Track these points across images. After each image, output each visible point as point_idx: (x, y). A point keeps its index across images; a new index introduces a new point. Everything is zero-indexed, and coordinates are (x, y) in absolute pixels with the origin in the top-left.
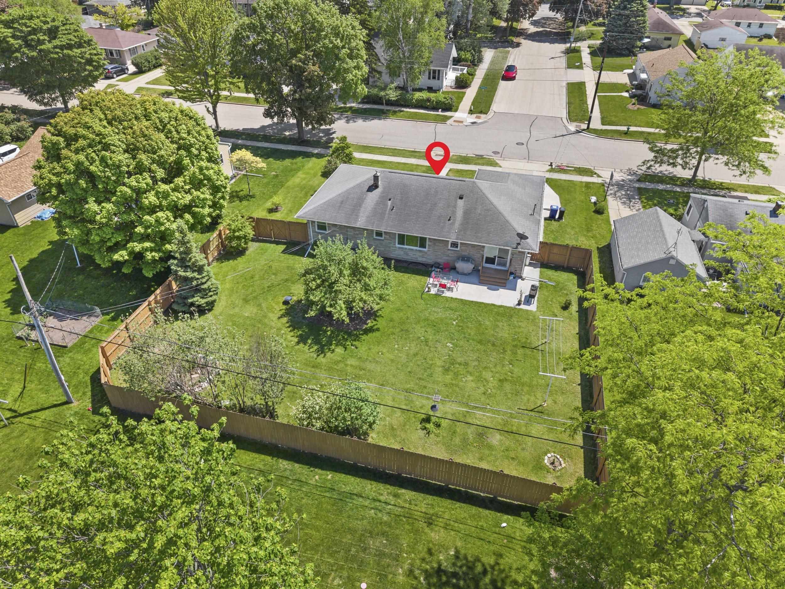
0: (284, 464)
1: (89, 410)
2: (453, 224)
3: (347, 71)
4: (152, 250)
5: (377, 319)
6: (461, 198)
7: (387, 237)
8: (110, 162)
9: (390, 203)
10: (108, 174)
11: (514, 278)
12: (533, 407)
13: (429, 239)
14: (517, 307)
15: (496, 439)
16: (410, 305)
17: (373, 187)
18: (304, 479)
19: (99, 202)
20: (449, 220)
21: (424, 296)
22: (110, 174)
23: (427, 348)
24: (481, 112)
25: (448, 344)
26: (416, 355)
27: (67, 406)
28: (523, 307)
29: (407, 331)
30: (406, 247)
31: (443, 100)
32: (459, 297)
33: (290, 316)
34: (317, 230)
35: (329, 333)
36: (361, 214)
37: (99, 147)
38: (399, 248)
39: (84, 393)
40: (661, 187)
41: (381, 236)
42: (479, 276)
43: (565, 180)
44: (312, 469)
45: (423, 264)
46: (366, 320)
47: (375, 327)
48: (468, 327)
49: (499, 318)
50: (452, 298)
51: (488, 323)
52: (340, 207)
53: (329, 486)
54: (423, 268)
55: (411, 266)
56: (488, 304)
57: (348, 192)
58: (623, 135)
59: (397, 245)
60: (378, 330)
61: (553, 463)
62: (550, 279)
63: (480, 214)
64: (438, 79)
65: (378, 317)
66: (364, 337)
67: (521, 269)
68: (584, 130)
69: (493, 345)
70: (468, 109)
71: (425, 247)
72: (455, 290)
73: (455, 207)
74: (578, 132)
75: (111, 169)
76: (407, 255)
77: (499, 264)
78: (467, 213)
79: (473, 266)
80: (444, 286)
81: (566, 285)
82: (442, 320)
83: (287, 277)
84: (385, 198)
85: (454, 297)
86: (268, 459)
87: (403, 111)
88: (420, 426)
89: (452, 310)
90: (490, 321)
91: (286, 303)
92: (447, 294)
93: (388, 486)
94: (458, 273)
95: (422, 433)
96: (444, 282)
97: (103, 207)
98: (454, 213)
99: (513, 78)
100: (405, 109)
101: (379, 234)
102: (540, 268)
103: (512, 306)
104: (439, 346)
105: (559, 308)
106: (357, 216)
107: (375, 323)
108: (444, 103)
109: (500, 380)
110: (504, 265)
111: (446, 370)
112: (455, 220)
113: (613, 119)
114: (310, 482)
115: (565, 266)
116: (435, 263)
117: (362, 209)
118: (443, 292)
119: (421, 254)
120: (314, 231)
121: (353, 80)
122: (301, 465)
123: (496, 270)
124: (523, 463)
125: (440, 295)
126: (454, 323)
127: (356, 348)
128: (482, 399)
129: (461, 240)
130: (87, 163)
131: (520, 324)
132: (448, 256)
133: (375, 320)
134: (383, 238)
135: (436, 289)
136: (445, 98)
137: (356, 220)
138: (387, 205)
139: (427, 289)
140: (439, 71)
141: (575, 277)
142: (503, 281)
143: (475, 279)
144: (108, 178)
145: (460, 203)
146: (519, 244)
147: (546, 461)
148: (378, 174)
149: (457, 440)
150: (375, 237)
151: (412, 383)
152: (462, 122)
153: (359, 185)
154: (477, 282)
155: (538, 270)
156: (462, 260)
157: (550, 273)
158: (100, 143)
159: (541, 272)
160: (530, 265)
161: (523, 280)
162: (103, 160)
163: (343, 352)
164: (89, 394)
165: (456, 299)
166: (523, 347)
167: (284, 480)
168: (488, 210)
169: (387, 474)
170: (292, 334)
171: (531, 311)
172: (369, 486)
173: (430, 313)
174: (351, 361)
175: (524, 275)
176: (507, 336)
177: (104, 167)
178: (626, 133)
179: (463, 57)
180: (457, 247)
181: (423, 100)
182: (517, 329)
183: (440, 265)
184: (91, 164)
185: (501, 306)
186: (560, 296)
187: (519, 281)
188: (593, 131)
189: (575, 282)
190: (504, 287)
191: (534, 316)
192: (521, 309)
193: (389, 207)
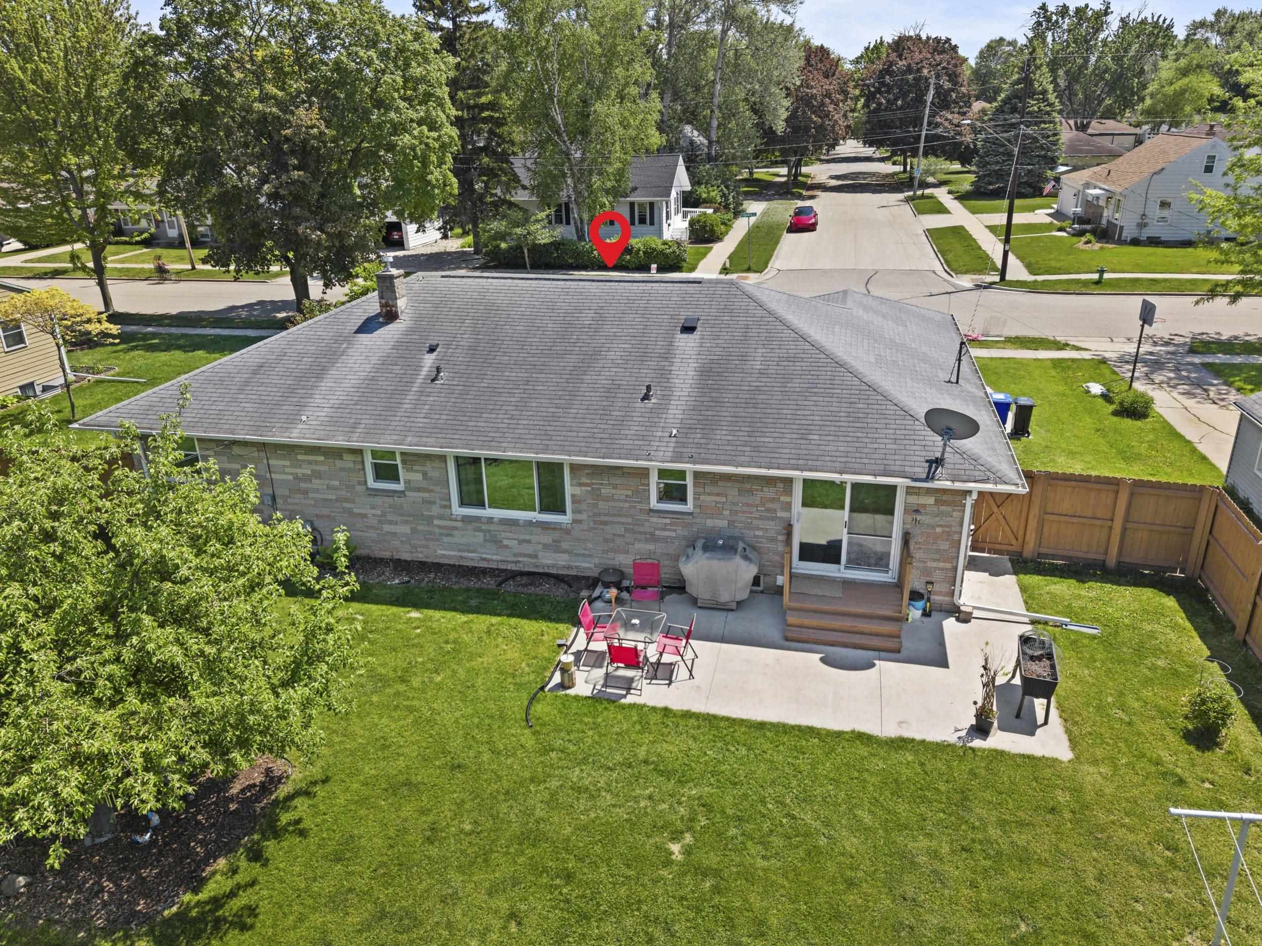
2: (662, 408)
3: (399, 128)
5: (270, 846)
6: (688, 329)
7: (417, 475)
9: (429, 360)
11: (926, 614)
13: (574, 467)
14: (977, 743)
16: (467, 757)
17: (378, 320)
20: (646, 397)
21: (538, 709)
24: (749, 270)
28: (1000, 740)
30: (489, 512)
32: (698, 707)
36: (318, 400)
38: (466, 519)
41: (396, 479)
42: (783, 613)
43: (992, 359)
45: (559, 579)
46: (211, 856)
48: (749, 875)
49: (902, 808)
50: (666, 711)
51: (851, 843)
52: (247, 383)
54: (559, 592)
55: (510, 586)
56: (839, 734)
58: (1094, 286)
59: (459, 511)
62: (1077, 616)
63: (761, 372)
64: (652, 223)
65: (276, 833)
67: (953, 580)
68: (996, 284)
70: (720, 267)
71: (563, 512)
72: (681, 673)
73: (668, 355)
76: (498, 543)
77: (857, 565)
78: (712, 373)
79: (753, 570)
80: (629, 657)
81: (1152, 635)
82: (609, 835)
84: (415, 347)
85: (676, 705)
89: (667, 774)
90: (858, 828)
92: (648, 693)
94: (694, 601)
96: (630, 639)
98: (664, 375)
99: (812, 228)
101: (386, 472)
102: (1016, 573)
103: (952, 738)
105: (1174, 739)
106: (301, 406)
107: (247, 870)
108: (662, 252)
110: (880, 561)
112: (666, 398)
113: (1053, 264)
115: (1112, 561)
116: (605, 571)
117: (326, 384)
118: (628, 685)
119: (547, 539)
121: (413, 148)
123: (847, 584)
125: (613, 700)
126: (675, 848)
129: (692, 459)
131: (1021, 838)
132: (652, 538)
133: (256, 855)
134: (400, 487)
135: (599, 673)
137: (293, 420)
138: (419, 367)
139: (557, 678)
140: (652, 205)
141: (1170, 602)
143: (768, 626)
145: (687, 343)
146: (938, 462)
150: (371, 483)
154: (775, 634)
155: (1010, 580)
156: (705, 548)
157: (1063, 588)
159: (1023, 589)
160: (973, 564)
161: (964, 618)
165: (687, 715)
168: (792, 359)
171: (1052, 762)
173: (552, 802)
175: (965, 601)
176: (971, 923)
178: (1097, 283)
179: (704, 196)
180: (683, 500)
183: (622, 575)
185: (900, 744)
186: (1147, 682)
187: (950, 624)
188: (1020, 285)
189: (1181, 619)
190: (894, 653)
191: (1076, 790)
192: (999, 755)
193: (424, 372)
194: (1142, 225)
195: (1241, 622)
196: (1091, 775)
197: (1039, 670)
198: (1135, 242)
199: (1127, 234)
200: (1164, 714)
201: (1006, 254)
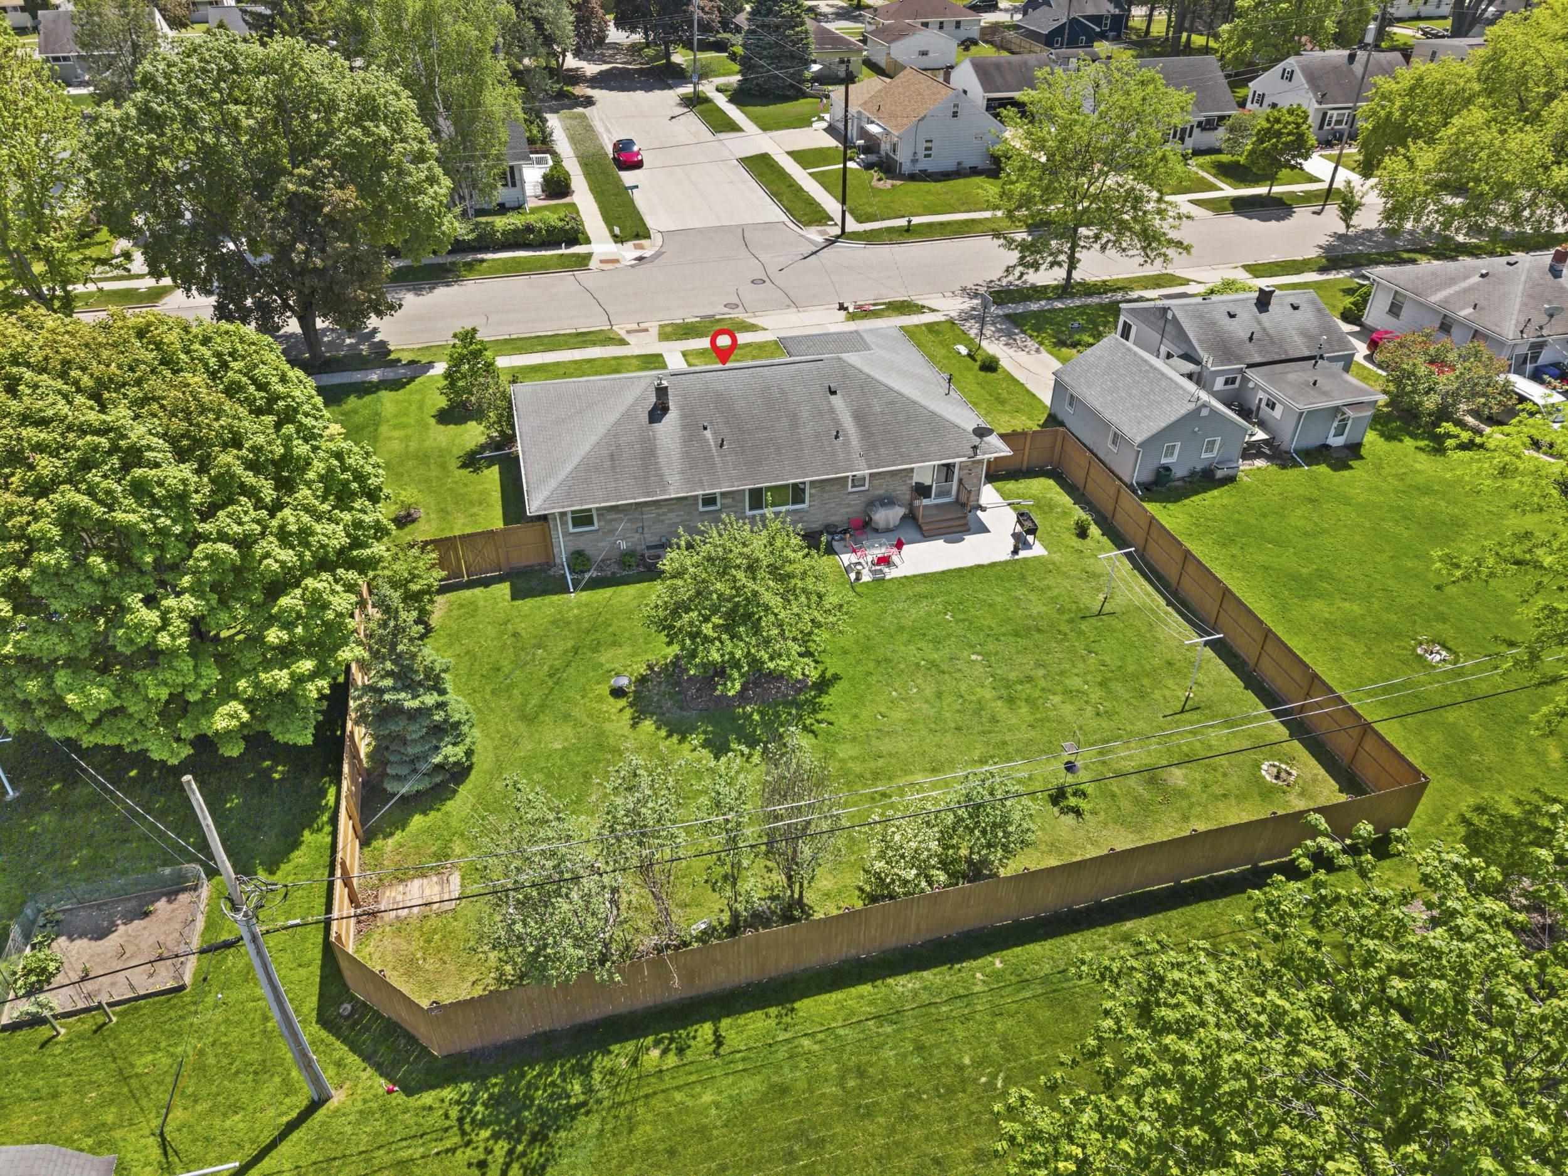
0: (904, 984)
1: (390, 1092)
2: (847, 443)
3: (414, 190)
4: (313, 675)
6: (833, 392)
7: (728, 501)
8: (158, 492)
9: (708, 434)
10: (163, 522)
11: (972, 512)
12: (1178, 707)
13: (811, 482)
14: (1017, 557)
15: (1178, 777)
17: (658, 412)
18: (962, 992)
19: (150, 601)
20: (837, 437)
21: (858, 590)
22: (169, 522)
23: (946, 676)
24: (637, 236)
25: (973, 657)
26: (939, 695)
27: (322, 1111)
28: (1023, 554)
29: (887, 660)
30: (765, 511)
31: (561, 224)
32: (914, 573)
33: (652, 714)
34: (571, 530)
35: (756, 717)
36: (666, 471)
37: (115, 461)
39: (339, 1064)
40: (1034, 307)
41: (715, 504)
42: (918, 525)
44: (957, 966)
47: (828, 675)
48: (977, 617)
49: (1007, 585)
50: (906, 577)
51: (999, 599)
53: (1014, 979)
57: (613, 434)
58: (909, 234)
59: (749, 513)
60: (836, 677)
61: (1277, 777)
62: (1023, 497)
63: (882, 413)
64: (514, 185)
66: (825, 700)
67: (975, 494)
68: (838, 237)
69: (1039, 631)
70: (607, 234)
71: (803, 502)
73: (832, 410)
74: (831, 242)
75: (165, 509)
77: (939, 495)
78: (859, 417)
79: (902, 510)
80: (886, 560)
81: (1051, 498)
82: (925, 620)
83: (570, 644)
84: (692, 429)
85: (906, 574)
86: (866, 989)
87: (482, 261)
88: (1056, 809)
89: (926, 597)
90: (998, 594)
91: (618, 693)
92: (891, 573)
93: (1101, 930)
94: (876, 530)
95: (1070, 819)
97: (169, 610)
98: (836, 421)
99: (640, 164)
100: (489, 256)
101: (710, 501)
102: (991, 483)
103: (1010, 557)
104: (960, 664)
105: (1073, 537)
106: (661, 475)
108: (562, 229)
109: (1100, 684)
110: (948, 493)
111: (1011, 701)
112: (847, 435)
113: (869, 209)
114: (976, 989)
115: (1025, 468)
116: (827, 525)
117: (662, 460)
118: (882, 572)
120: (566, 534)
121: (433, 207)
122: (935, 970)
123: (937, 505)
124: (1241, 797)
125: (882, 579)
126: (949, 618)
127: (831, 724)
128: (1104, 725)
129: (867, 468)
130: (98, 511)
131: (1045, 583)
132: (849, 505)
134: (717, 508)
136: (561, 220)
137: (663, 485)
138: (707, 441)
139: (853, 576)
140: (513, 168)
141: (1051, 482)
142: (962, 522)
143: (913, 533)
144: (162, 532)
145: (837, 401)
146: (977, 449)
147: (1268, 778)
148: (665, 383)
149: (1126, 804)
150: (701, 509)
151: (978, 746)
152: (617, 261)
153: (628, 415)
154: (919, 537)
155: (991, 487)
156: (881, 505)
157: (1011, 485)
158: (114, 449)
159: (998, 490)
161: (983, 509)
162: (139, 490)
163: (814, 741)
164: (353, 1059)
165: (913, 577)
166: (1083, 618)
167: (933, 1010)
169: (1079, 911)
170: (686, 746)
171: (1042, 556)
172: (1074, 947)
173: (895, 616)
174: (844, 751)
175: (983, 501)
176: (1045, 609)
177: (150, 508)
178: (908, 230)
180: (864, 484)
181: (516, 231)
182: (1049, 594)
183: (836, 526)
184: (111, 509)
185: (993, 565)
186: (1058, 519)
187: (979, 513)
188: (856, 236)
189: (1058, 489)
190: (968, 531)
191: (1054, 563)
192: (1025, 559)
193: (712, 443)
194: (914, 161)
195: (1081, 486)
196: (1056, 557)
197: (1028, 524)
198: (912, 177)
199: (907, 168)
200: (1068, 529)
201: (844, 212)
